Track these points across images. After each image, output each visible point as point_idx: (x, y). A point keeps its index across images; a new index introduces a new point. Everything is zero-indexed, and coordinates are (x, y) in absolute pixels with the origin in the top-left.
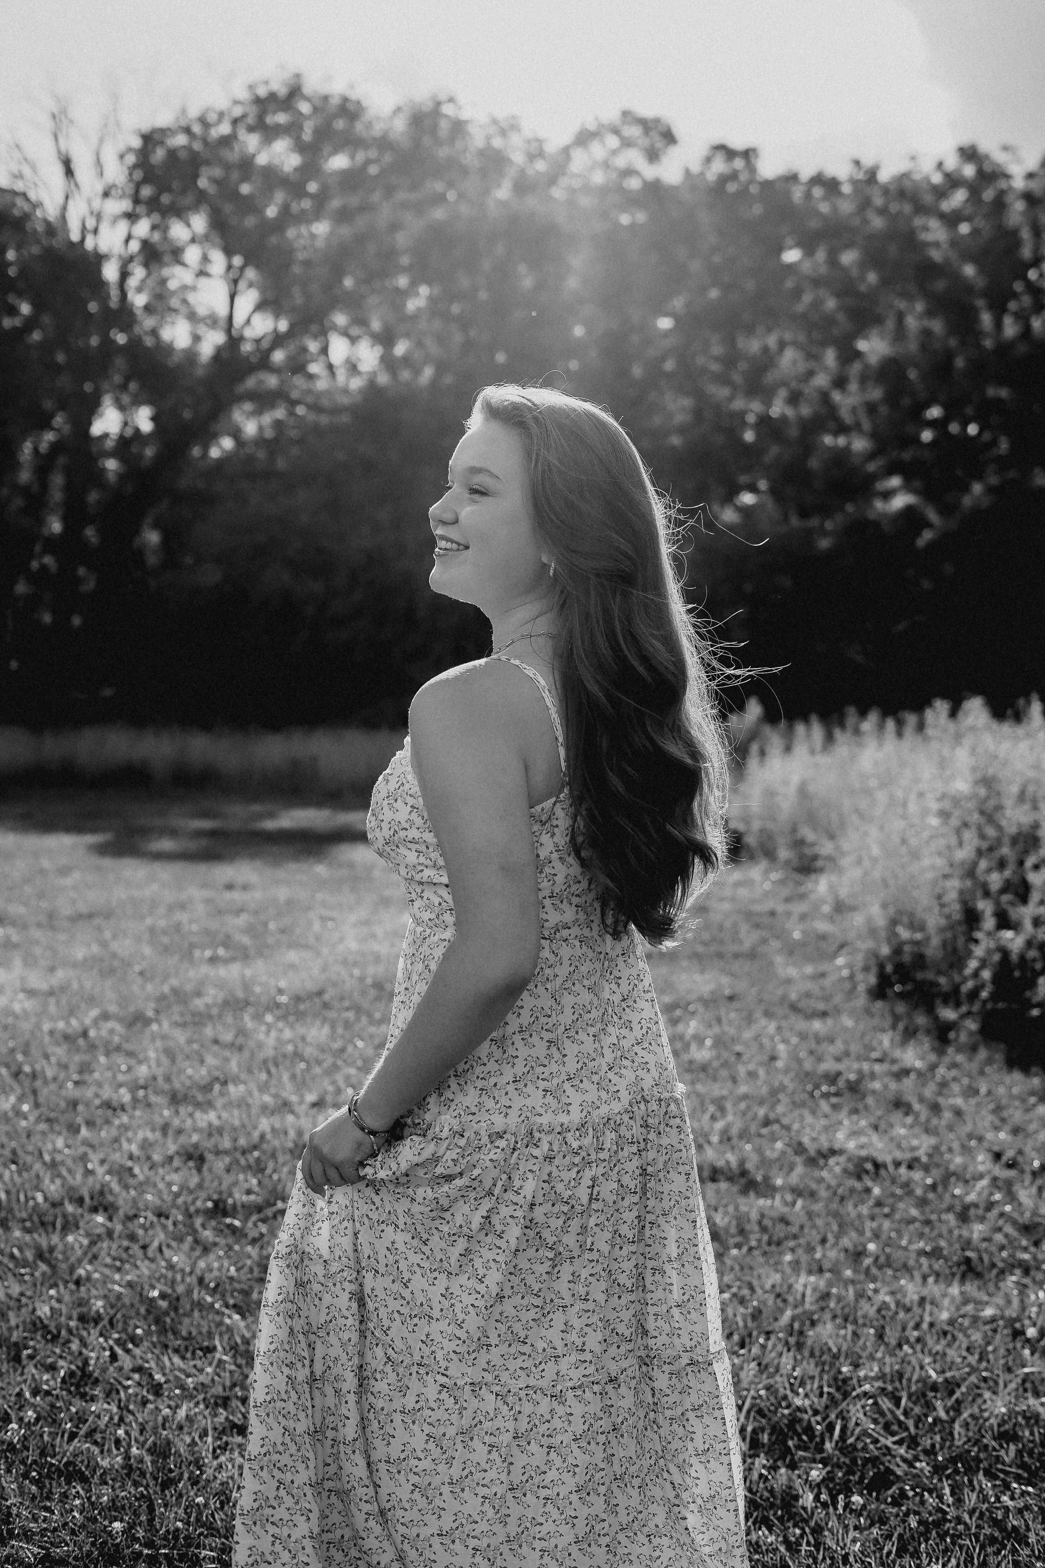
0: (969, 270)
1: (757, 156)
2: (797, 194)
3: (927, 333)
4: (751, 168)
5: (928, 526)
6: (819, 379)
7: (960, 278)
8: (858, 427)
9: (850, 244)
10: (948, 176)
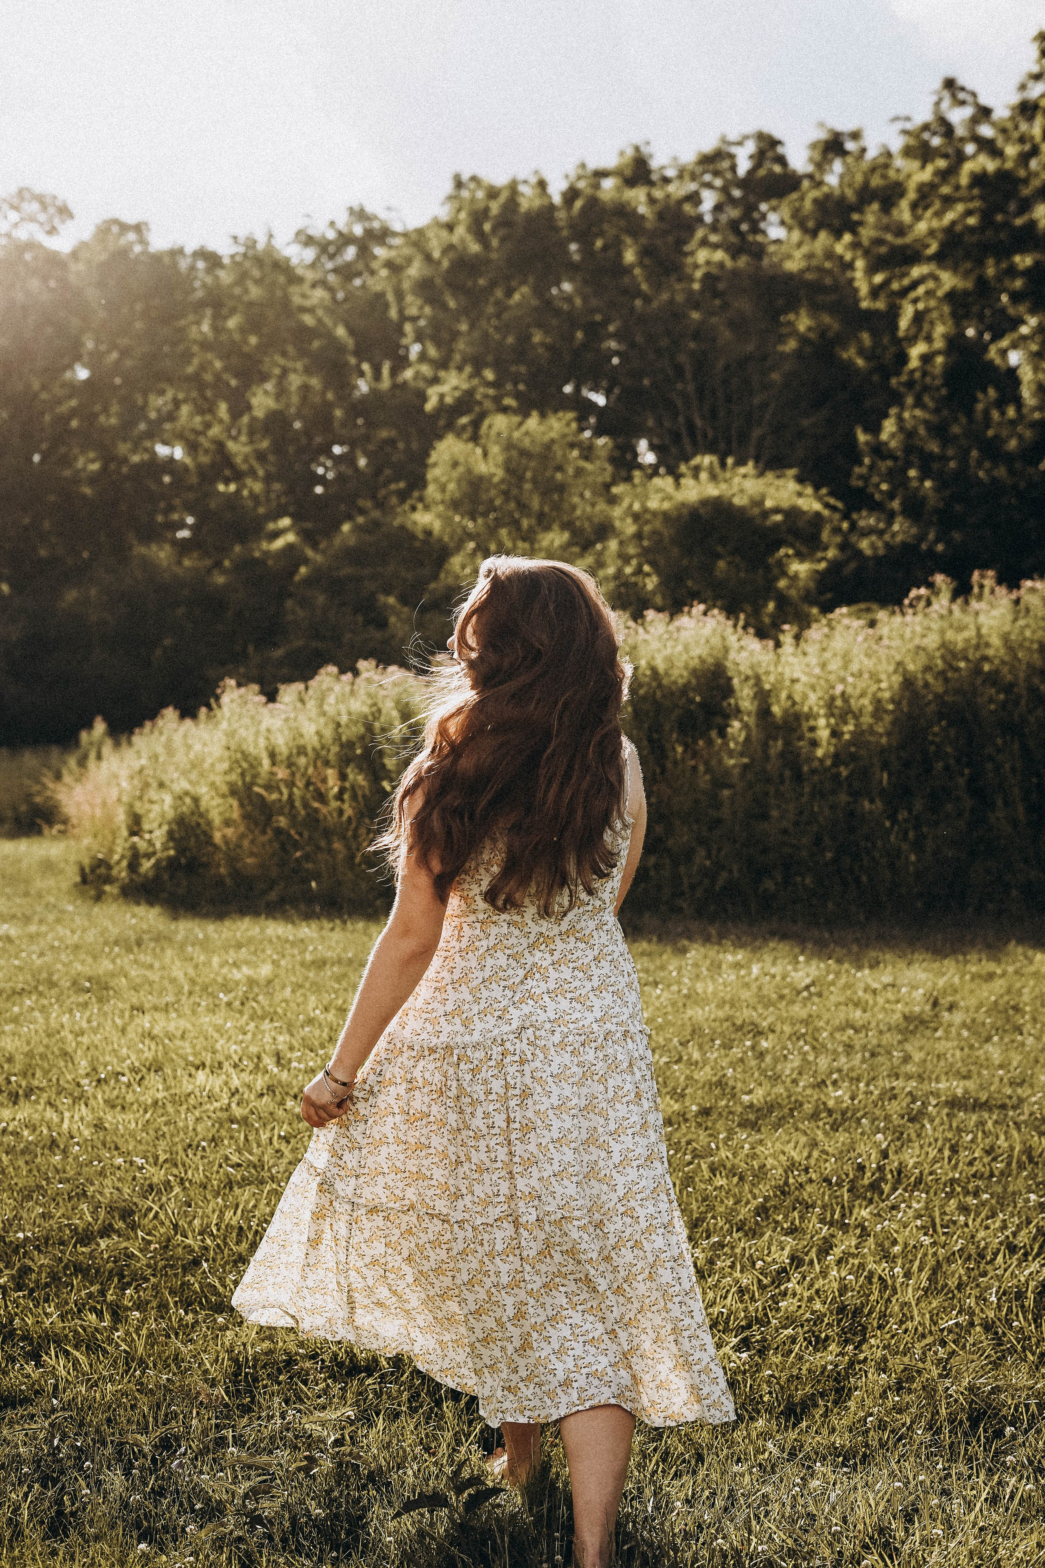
0: (341, 332)
1: (149, 230)
2: (184, 264)
3: (305, 388)
4: (143, 241)
5: (306, 561)
6: (215, 431)
7: (335, 339)
8: (252, 473)
9: (233, 311)
10: (340, 234)
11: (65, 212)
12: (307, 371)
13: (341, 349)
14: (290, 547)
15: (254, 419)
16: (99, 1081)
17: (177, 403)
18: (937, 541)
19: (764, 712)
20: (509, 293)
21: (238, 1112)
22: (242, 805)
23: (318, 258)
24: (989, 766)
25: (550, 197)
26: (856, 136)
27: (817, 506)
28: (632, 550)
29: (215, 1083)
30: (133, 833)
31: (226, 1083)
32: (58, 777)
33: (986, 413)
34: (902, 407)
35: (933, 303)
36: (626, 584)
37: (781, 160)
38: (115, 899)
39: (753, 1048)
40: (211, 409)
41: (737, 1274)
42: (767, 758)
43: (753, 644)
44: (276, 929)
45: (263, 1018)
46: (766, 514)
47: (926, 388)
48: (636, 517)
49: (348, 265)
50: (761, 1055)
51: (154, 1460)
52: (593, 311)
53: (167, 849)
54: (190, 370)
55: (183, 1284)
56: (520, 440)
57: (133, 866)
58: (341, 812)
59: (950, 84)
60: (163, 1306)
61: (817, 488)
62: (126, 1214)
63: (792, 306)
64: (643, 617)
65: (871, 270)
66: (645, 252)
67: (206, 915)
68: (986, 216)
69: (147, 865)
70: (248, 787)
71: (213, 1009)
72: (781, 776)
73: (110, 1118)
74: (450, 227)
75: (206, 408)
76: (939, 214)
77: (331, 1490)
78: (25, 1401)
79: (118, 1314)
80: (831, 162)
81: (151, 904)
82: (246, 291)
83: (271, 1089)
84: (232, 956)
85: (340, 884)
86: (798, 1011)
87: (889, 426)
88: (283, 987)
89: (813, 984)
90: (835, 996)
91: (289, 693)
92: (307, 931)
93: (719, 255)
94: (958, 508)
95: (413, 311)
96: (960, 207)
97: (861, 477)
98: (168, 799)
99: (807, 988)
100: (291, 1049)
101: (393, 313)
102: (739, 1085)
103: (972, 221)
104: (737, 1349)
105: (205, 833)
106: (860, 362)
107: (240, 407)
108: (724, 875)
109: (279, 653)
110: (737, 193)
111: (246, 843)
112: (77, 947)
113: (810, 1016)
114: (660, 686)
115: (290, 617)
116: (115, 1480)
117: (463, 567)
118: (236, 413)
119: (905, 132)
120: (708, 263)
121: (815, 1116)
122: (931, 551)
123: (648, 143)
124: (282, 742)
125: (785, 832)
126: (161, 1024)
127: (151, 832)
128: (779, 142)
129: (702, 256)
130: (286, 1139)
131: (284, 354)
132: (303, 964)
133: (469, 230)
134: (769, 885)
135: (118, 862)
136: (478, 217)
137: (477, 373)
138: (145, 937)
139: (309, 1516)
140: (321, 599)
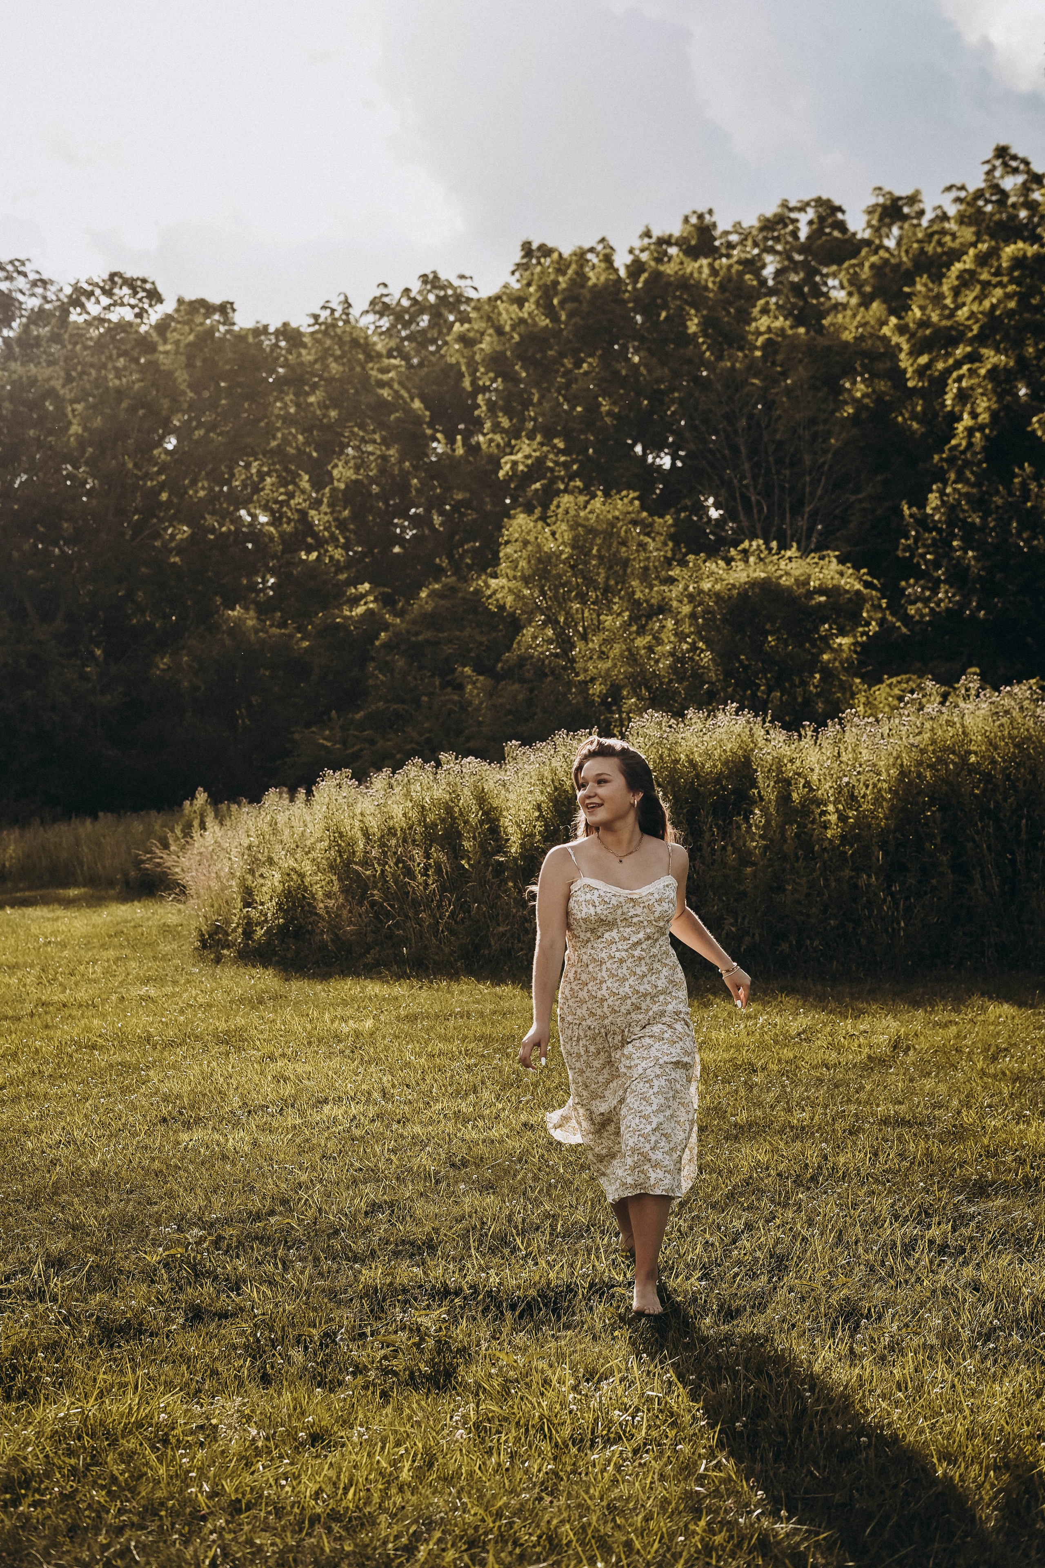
0: (417, 404)
1: (233, 309)
2: (267, 342)
3: (383, 459)
4: (228, 322)
5: (386, 627)
6: (298, 500)
7: (412, 410)
8: (334, 538)
9: (314, 387)
10: (415, 301)
11: (154, 296)
12: (385, 442)
13: (417, 420)
14: (370, 612)
15: (334, 490)
16: (249, 1112)
17: (262, 476)
18: (979, 608)
19: (785, 799)
20: (578, 365)
21: (357, 1132)
22: (340, 879)
23: (393, 326)
24: (970, 845)
25: (616, 271)
26: (913, 199)
27: (858, 586)
28: (686, 628)
29: (338, 1112)
30: (247, 905)
31: (346, 1112)
32: (166, 846)
33: (1024, 485)
34: (945, 482)
35: (975, 381)
36: (682, 660)
37: (841, 226)
38: (234, 961)
39: (745, 1083)
40: (294, 479)
41: (707, 1236)
42: (784, 839)
43: (779, 736)
44: (374, 988)
45: (369, 1063)
46: (810, 594)
47: (967, 464)
48: (691, 598)
49: (424, 332)
50: (750, 1089)
51: (321, 1344)
52: (659, 381)
53: (278, 918)
54: (274, 444)
55: (328, 1246)
56: (587, 519)
57: (248, 934)
58: (426, 884)
59: (1002, 152)
60: (316, 1259)
61: (857, 568)
62: (284, 1202)
63: (850, 372)
64: (683, 716)
65: (915, 353)
66: (706, 324)
67: (312, 977)
68: (1023, 298)
69: (260, 932)
70: (348, 863)
71: (330, 1056)
72: (796, 854)
73: (264, 1139)
74: (520, 301)
75: (288, 479)
76: (979, 299)
77: (434, 1358)
78: (234, 1315)
79: (286, 1265)
80: (889, 226)
81: (265, 967)
82: (326, 367)
83: (379, 1116)
84: (339, 1011)
85: (426, 948)
86: (787, 1053)
87: (933, 499)
88: (384, 1038)
89: (804, 1031)
90: (821, 1041)
91: (379, 780)
92: (400, 989)
93: (780, 322)
94: (999, 576)
95: (484, 381)
96: (999, 292)
97: (907, 548)
98: (278, 876)
99: (799, 1034)
100: (393, 1086)
101: (467, 383)
102: (729, 1110)
103: (1012, 305)
104: (700, 1279)
105: (309, 904)
106: (915, 425)
107: (321, 479)
108: (747, 939)
109: (360, 715)
110: (798, 258)
111: (345, 913)
112: (210, 1006)
113: (795, 1057)
114: (697, 776)
115: (371, 682)
116: (297, 1355)
117: (535, 638)
118: (318, 484)
119: (958, 200)
120: (769, 330)
121: (782, 1132)
122: (973, 617)
123: (710, 212)
124: (374, 824)
125: (799, 902)
126: (291, 1069)
127: (262, 904)
128: (840, 209)
129: (764, 322)
130: (394, 1151)
131: (362, 427)
132: (398, 1018)
133: (537, 303)
134: (785, 947)
135: (234, 930)
136: (548, 291)
137: (548, 440)
138: (266, 996)
139: (420, 1371)
140: (400, 663)
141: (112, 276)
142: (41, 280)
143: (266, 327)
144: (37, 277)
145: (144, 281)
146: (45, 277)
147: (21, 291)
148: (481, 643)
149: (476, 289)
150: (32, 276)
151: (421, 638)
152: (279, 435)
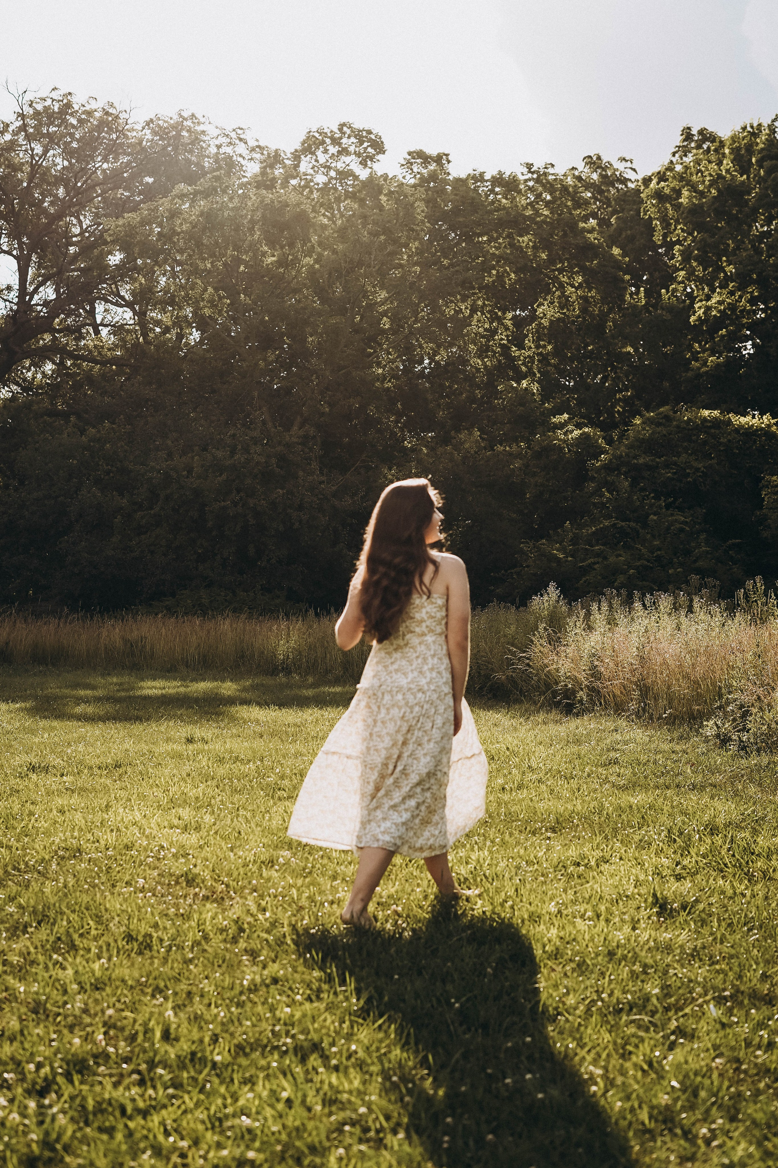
1: (447, 160)
4: (444, 170)
7: (612, 256)
8: (531, 373)
11: (379, 147)
13: (617, 264)
15: (540, 326)
141: (342, 126)
142: (259, 147)
143: (482, 174)
144: (257, 144)
145: (369, 132)
146: (262, 144)
147: (241, 156)
148: (697, 470)
149: (634, 170)
150: (252, 143)
151: (641, 461)
152: (494, 272)
